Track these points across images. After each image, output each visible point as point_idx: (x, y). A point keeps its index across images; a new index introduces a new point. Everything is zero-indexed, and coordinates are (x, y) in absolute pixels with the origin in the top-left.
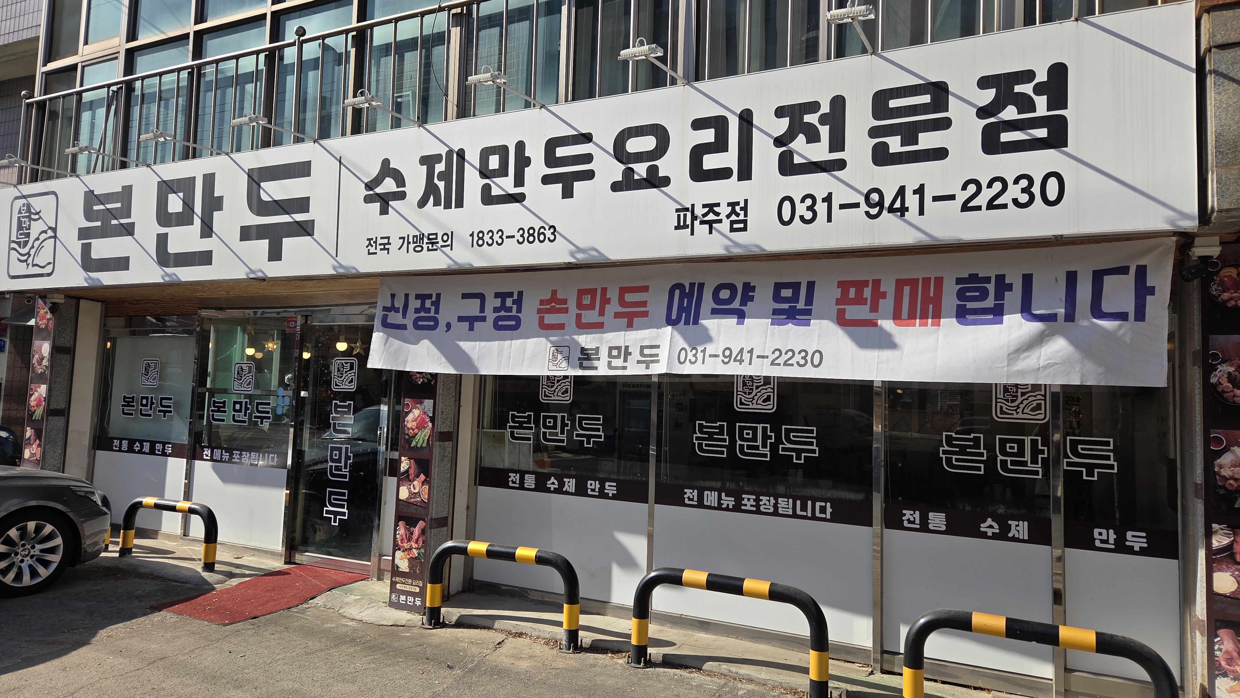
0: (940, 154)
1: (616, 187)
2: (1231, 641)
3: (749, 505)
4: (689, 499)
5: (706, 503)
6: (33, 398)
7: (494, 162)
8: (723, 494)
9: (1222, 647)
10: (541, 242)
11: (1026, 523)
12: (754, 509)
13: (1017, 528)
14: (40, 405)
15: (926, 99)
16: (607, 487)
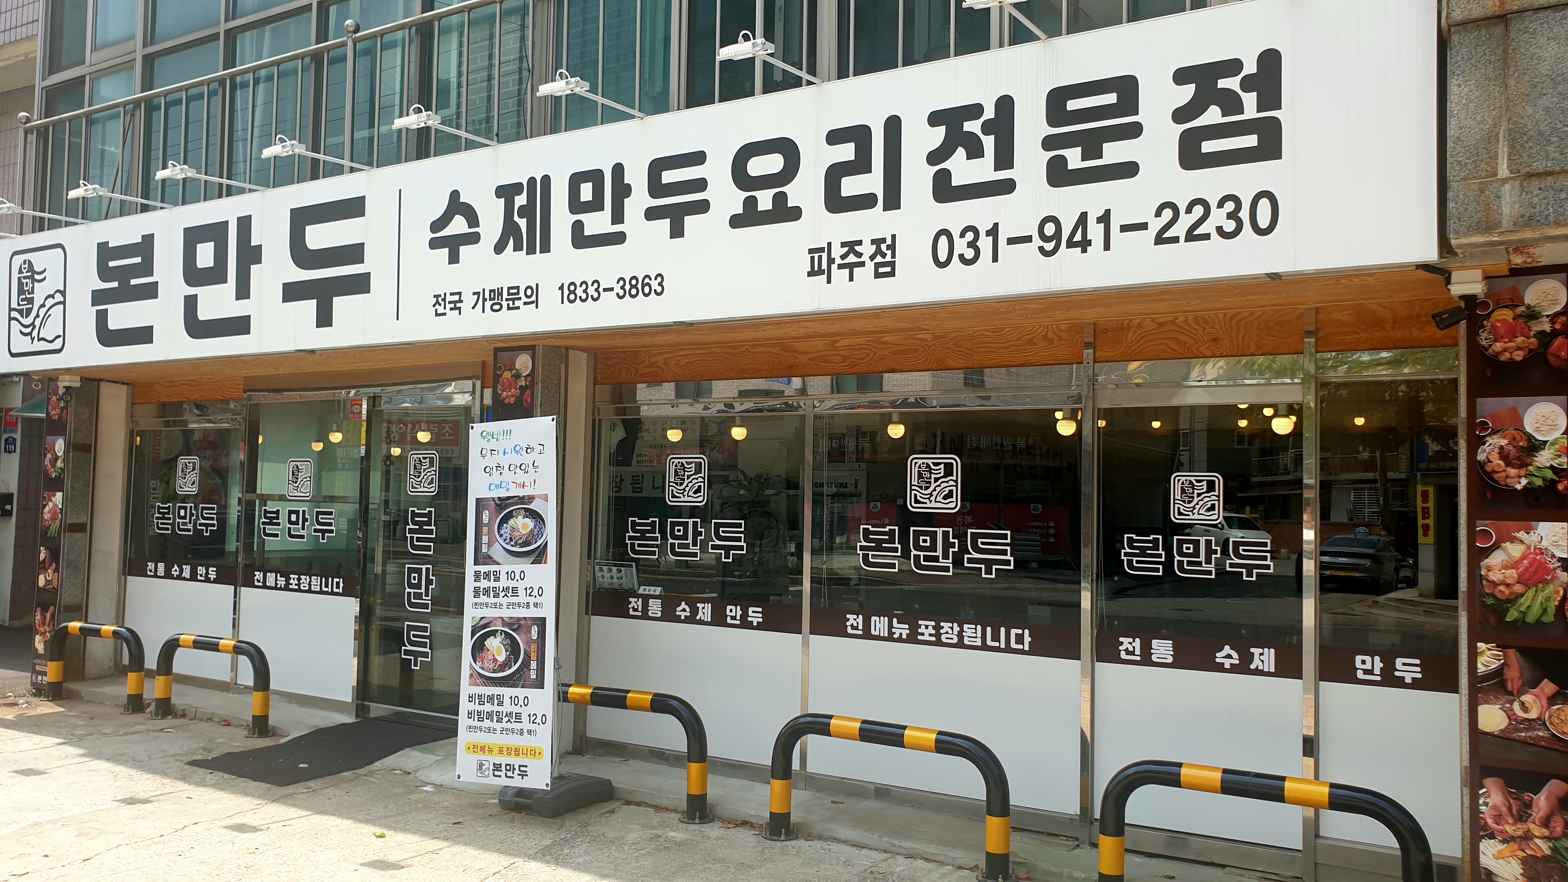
0: (1129, 170)
1: (736, 222)
2: (1500, 793)
3: (927, 634)
4: (853, 627)
5: (873, 632)
6: (47, 509)
7: (586, 192)
8: (895, 620)
9: (1488, 800)
10: (646, 295)
11: (1272, 651)
12: (933, 639)
13: (1262, 658)
14: (56, 519)
15: (1111, 98)
16: (750, 614)
